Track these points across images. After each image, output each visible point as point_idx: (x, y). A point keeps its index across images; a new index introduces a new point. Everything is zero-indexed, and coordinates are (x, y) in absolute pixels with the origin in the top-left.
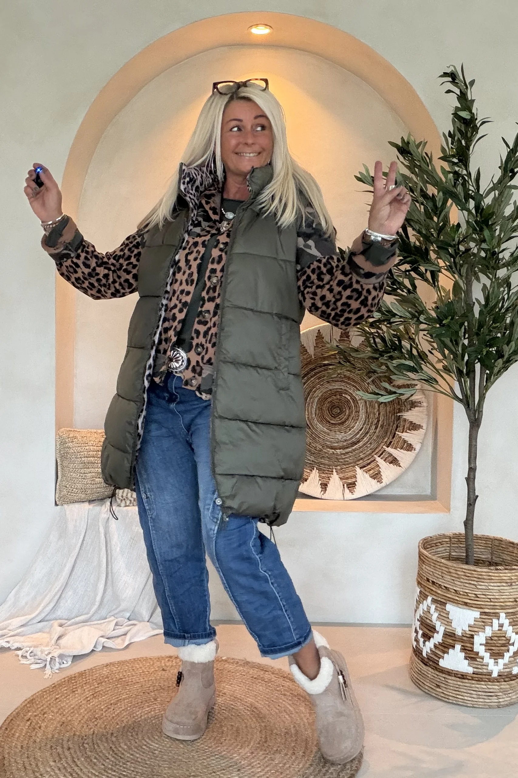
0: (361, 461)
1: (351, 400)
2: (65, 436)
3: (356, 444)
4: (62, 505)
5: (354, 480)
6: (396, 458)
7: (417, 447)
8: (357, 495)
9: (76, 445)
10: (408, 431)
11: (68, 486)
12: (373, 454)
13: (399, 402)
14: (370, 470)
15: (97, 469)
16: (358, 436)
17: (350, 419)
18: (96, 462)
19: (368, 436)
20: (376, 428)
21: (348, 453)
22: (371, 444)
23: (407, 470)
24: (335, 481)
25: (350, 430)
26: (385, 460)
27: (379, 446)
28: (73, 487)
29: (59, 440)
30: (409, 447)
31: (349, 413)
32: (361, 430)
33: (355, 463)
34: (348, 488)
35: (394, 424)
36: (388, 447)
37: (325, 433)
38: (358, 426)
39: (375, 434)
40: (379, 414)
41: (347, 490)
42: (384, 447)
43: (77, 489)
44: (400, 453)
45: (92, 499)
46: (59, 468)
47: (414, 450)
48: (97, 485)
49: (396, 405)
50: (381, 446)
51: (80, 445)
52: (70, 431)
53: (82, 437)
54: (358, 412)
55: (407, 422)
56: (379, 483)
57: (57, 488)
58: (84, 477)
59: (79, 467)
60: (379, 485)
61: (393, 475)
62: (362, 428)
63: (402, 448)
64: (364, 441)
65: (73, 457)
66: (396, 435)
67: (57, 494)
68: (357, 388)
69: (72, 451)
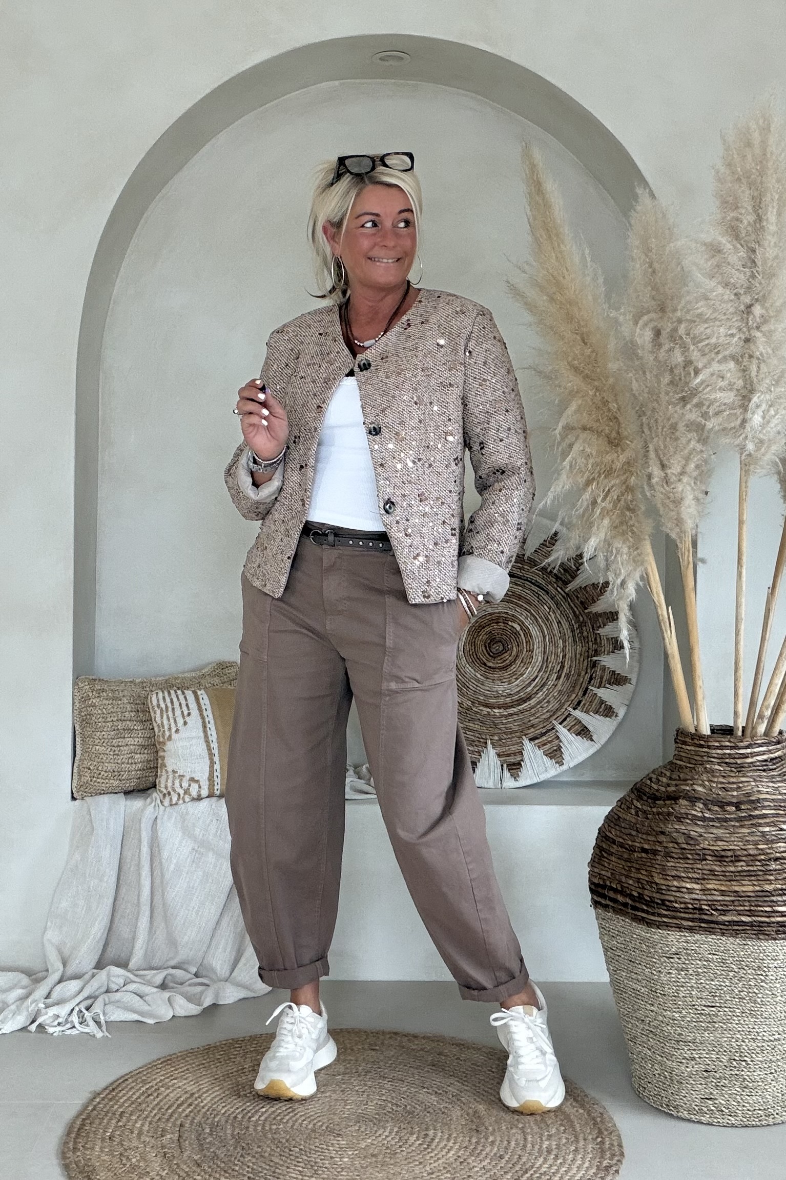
0: (533, 730)
1: (520, 632)
2: (87, 687)
3: (525, 702)
4: (83, 799)
5: (519, 759)
6: (585, 727)
7: (621, 712)
8: (522, 782)
9: (104, 702)
10: (608, 686)
11: (91, 767)
12: (551, 720)
13: (596, 639)
14: (545, 744)
15: (137, 740)
16: (529, 690)
17: (518, 662)
18: (136, 728)
19: (545, 690)
20: (558, 678)
21: (512, 715)
22: (548, 702)
23: (603, 746)
24: (490, 760)
25: (517, 679)
26: (569, 730)
27: (561, 707)
28: (100, 768)
29: (78, 695)
30: (608, 712)
31: (518, 652)
32: (534, 680)
33: (523, 732)
34: (509, 770)
35: (586, 673)
36: (575, 709)
37: (478, 680)
38: (530, 673)
39: (557, 688)
40: (564, 656)
41: (507, 774)
42: (570, 709)
43: (106, 772)
44: (594, 720)
45: (130, 789)
46: (77, 739)
47: (616, 716)
48: (138, 765)
49: (591, 644)
50: (565, 707)
51: (111, 701)
52: (95, 680)
53: (112, 690)
54: (531, 651)
55: (607, 672)
56: (557, 765)
57: (75, 771)
58: (117, 752)
59: (109, 737)
60: (558, 769)
61: (581, 754)
62: (537, 676)
63: (596, 712)
64: (538, 698)
65: (100, 720)
66: (589, 691)
67: (74, 781)
68: (532, 614)
69: (100, 711)
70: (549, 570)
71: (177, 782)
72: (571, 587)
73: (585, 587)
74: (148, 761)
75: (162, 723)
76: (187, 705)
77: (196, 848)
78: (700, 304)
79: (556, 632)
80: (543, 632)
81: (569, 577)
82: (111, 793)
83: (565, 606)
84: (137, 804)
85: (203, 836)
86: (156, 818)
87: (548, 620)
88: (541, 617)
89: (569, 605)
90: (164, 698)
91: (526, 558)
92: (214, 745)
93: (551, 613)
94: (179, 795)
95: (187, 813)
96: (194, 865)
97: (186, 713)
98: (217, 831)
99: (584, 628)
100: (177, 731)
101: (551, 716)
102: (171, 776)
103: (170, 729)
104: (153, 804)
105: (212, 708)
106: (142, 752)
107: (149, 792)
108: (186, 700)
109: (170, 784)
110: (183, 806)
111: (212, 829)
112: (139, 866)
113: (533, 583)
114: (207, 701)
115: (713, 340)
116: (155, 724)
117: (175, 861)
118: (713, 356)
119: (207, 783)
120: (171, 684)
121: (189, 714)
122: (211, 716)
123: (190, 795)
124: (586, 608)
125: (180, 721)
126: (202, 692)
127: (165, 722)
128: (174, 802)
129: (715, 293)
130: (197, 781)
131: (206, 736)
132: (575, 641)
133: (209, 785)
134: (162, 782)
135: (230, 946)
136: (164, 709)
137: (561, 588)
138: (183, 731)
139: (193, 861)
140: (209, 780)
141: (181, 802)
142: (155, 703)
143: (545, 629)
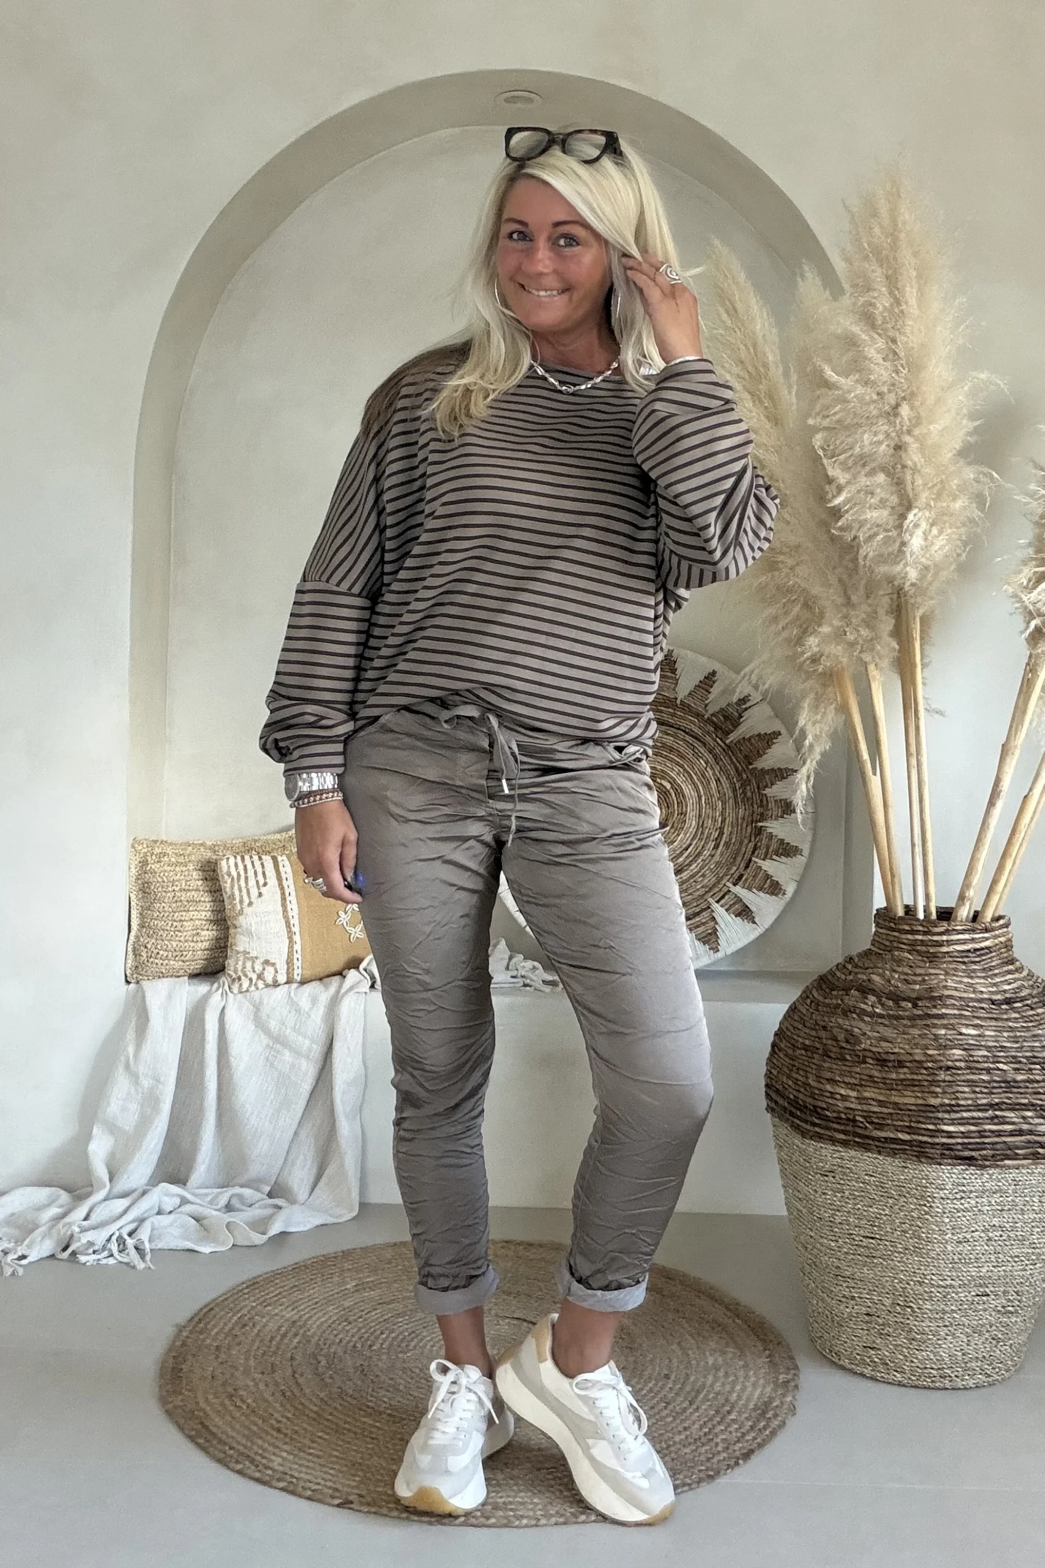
1: (671, 791)
2: (146, 849)
4: (138, 982)
6: (747, 907)
7: (790, 889)
9: (166, 868)
10: (774, 857)
11: (149, 946)
12: (706, 897)
13: (761, 801)
14: (698, 926)
15: (204, 914)
16: (681, 859)
18: (203, 899)
19: (699, 861)
20: (716, 847)
22: (703, 876)
23: (767, 930)
26: (727, 910)
27: (719, 882)
28: (159, 947)
29: (135, 859)
30: (774, 888)
32: (686, 849)
35: (750, 841)
36: (735, 885)
38: (681, 841)
39: (714, 858)
40: (723, 821)
43: (165, 950)
44: (758, 899)
45: (195, 972)
46: (133, 912)
47: (784, 894)
48: (204, 943)
49: (755, 806)
50: (723, 882)
51: (172, 869)
52: (155, 842)
53: (176, 854)
54: (683, 814)
55: (774, 840)
56: (712, 951)
57: (130, 949)
58: (179, 928)
59: (170, 910)
60: (712, 957)
61: (739, 939)
62: (690, 845)
63: (760, 889)
64: (692, 870)
65: (160, 889)
66: (751, 865)
67: (129, 961)
68: (685, 770)
69: (159, 879)
70: (706, 717)
71: (249, 964)
72: (732, 737)
73: (749, 739)
74: (218, 939)
75: (233, 894)
76: (264, 873)
77: (271, 1044)
78: (837, 408)
79: (714, 791)
80: (698, 791)
81: (730, 727)
82: (172, 976)
83: (726, 760)
84: (203, 988)
85: (280, 1030)
86: (224, 1008)
87: (704, 776)
88: (696, 774)
89: (731, 760)
90: (236, 865)
91: (678, 702)
92: (295, 921)
93: (708, 769)
94: (251, 980)
95: (261, 1003)
96: (268, 1064)
97: (261, 882)
98: (295, 1025)
99: (748, 788)
100: (250, 904)
101: (707, 892)
102: (242, 958)
103: (241, 902)
104: (221, 990)
105: (294, 876)
106: (210, 928)
107: (218, 975)
108: (262, 864)
109: (240, 967)
110: (256, 995)
111: (291, 1020)
112: (202, 1064)
113: (687, 733)
114: (288, 869)
115: (857, 450)
116: (224, 895)
117: (246, 1059)
118: (859, 468)
119: (286, 967)
120: (247, 848)
121: (265, 884)
122: (292, 887)
123: (265, 981)
124: (751, 764)
125: (254, 892)
126: (284, 858)
127: (237, 893)
128: (244, 989)
129: (852, 395)
130: (273, 964)
131: (285, 911)
132: (736, 802)
133: (288, 970)
134: (230, 963)
135: (309, 1162)
136: (235, 877)
137: (721, 739)
138: (260, 906)
139: (267, 1060)
140: (288, 963)
141: (253, 988)
142: (225, 869)
143: (701, 788)
